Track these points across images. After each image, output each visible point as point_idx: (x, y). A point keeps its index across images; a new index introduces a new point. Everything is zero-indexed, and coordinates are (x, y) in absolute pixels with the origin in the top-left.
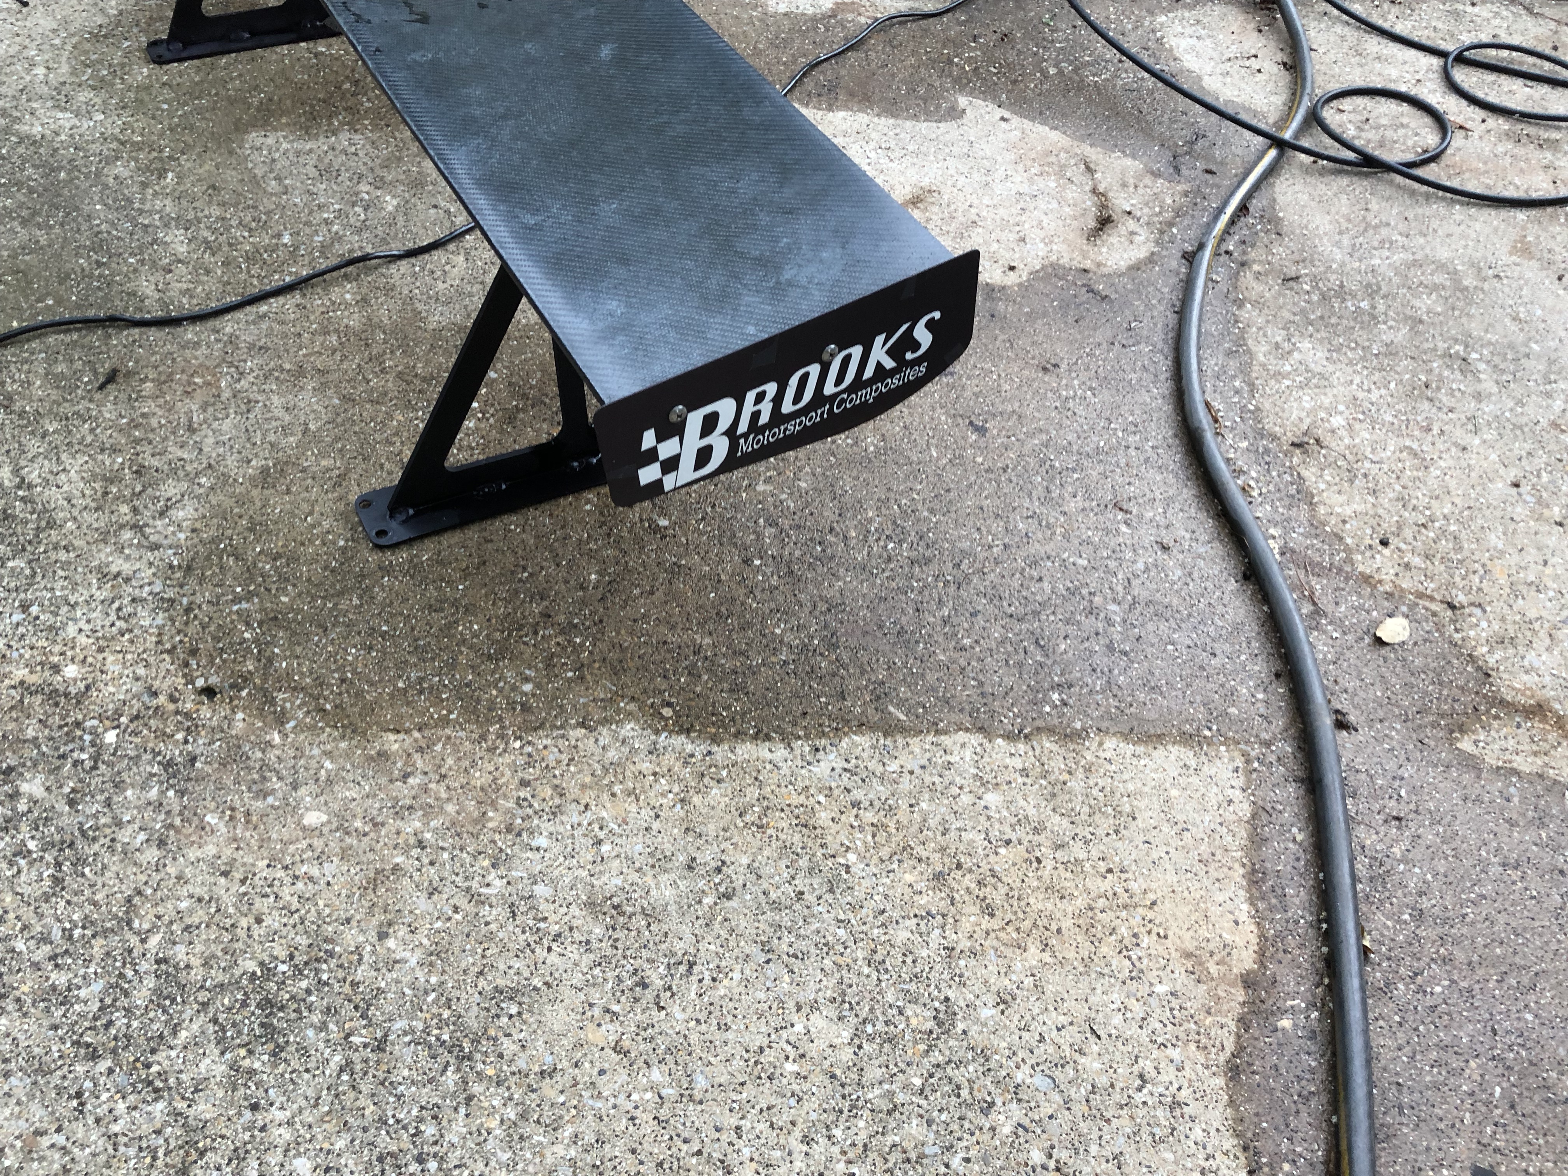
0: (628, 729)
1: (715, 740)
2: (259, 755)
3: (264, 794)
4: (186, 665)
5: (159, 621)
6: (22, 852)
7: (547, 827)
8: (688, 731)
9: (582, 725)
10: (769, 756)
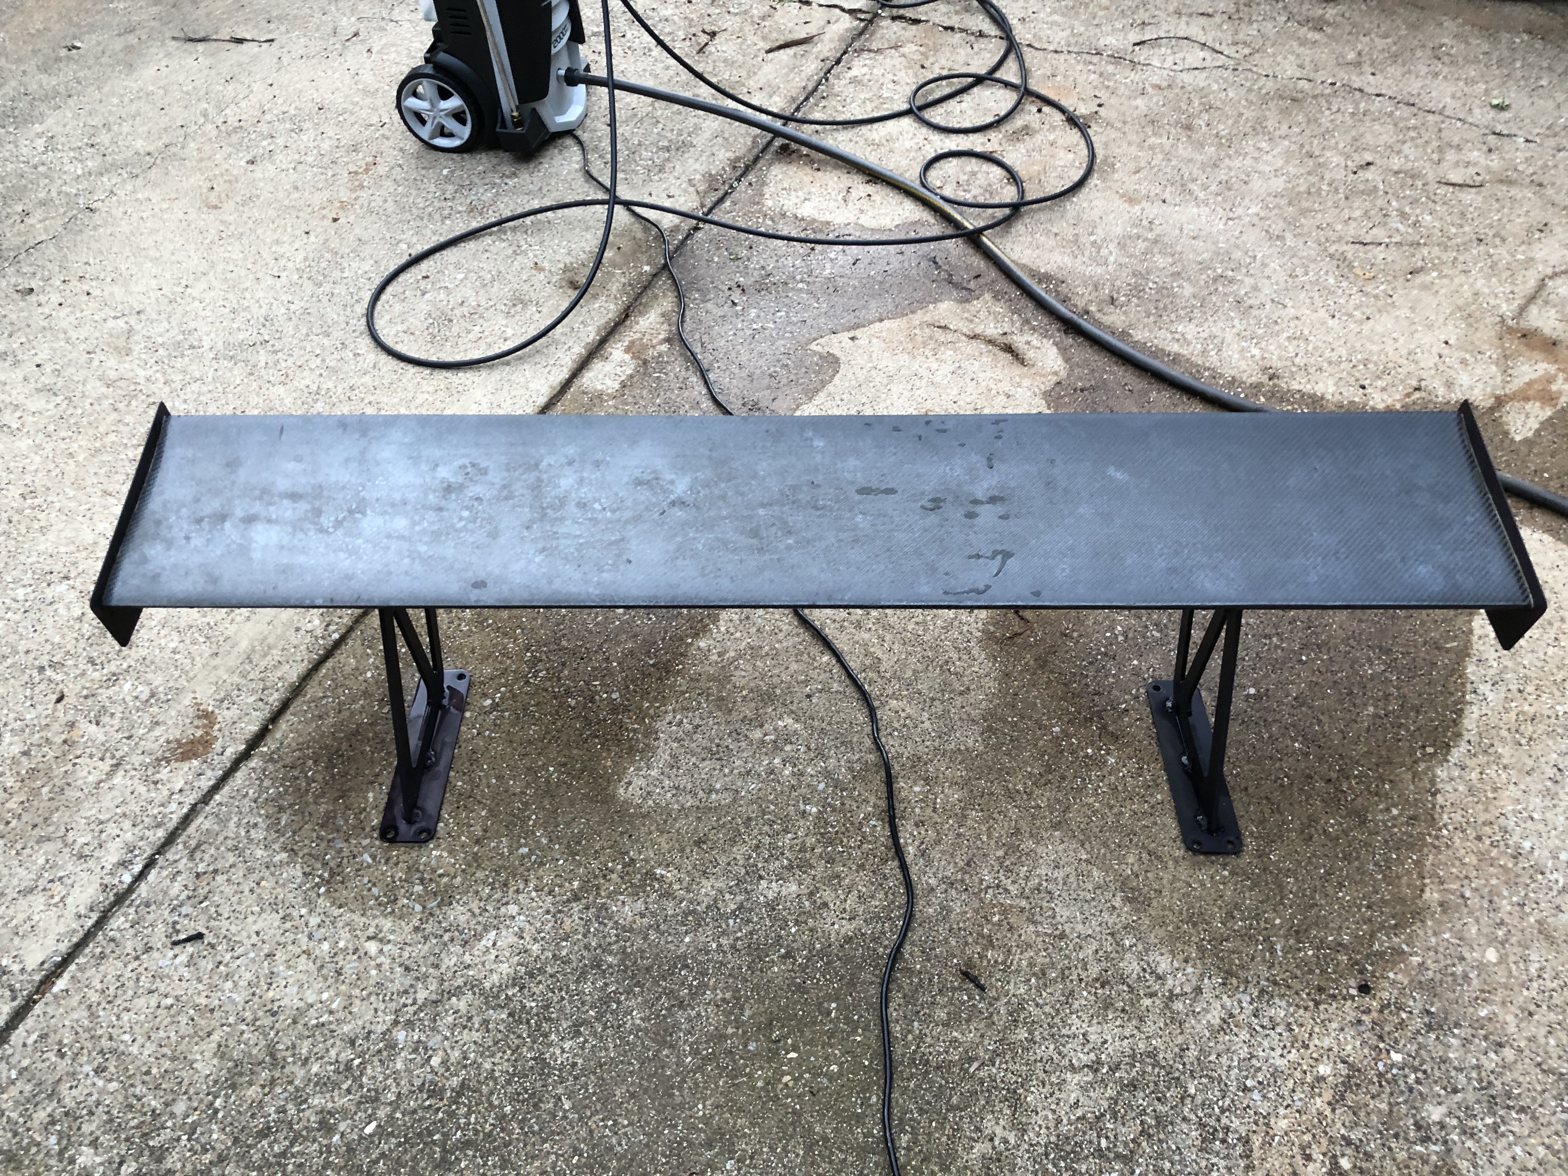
0: (1441, 773)
1: (1459, 735)
2: (1430, 973)
3: (1466, 977)
4: (1334, 997)
5: (1283, 1004)
6: (1495, 1128)
7: (1516, 838)
8: (1448, 745)
9: (1434, 795)
10: (1475, 716)
